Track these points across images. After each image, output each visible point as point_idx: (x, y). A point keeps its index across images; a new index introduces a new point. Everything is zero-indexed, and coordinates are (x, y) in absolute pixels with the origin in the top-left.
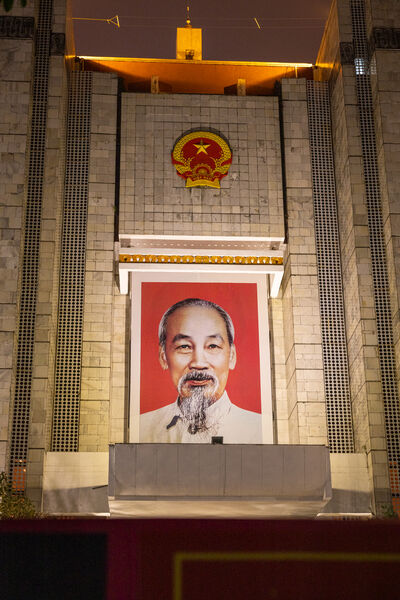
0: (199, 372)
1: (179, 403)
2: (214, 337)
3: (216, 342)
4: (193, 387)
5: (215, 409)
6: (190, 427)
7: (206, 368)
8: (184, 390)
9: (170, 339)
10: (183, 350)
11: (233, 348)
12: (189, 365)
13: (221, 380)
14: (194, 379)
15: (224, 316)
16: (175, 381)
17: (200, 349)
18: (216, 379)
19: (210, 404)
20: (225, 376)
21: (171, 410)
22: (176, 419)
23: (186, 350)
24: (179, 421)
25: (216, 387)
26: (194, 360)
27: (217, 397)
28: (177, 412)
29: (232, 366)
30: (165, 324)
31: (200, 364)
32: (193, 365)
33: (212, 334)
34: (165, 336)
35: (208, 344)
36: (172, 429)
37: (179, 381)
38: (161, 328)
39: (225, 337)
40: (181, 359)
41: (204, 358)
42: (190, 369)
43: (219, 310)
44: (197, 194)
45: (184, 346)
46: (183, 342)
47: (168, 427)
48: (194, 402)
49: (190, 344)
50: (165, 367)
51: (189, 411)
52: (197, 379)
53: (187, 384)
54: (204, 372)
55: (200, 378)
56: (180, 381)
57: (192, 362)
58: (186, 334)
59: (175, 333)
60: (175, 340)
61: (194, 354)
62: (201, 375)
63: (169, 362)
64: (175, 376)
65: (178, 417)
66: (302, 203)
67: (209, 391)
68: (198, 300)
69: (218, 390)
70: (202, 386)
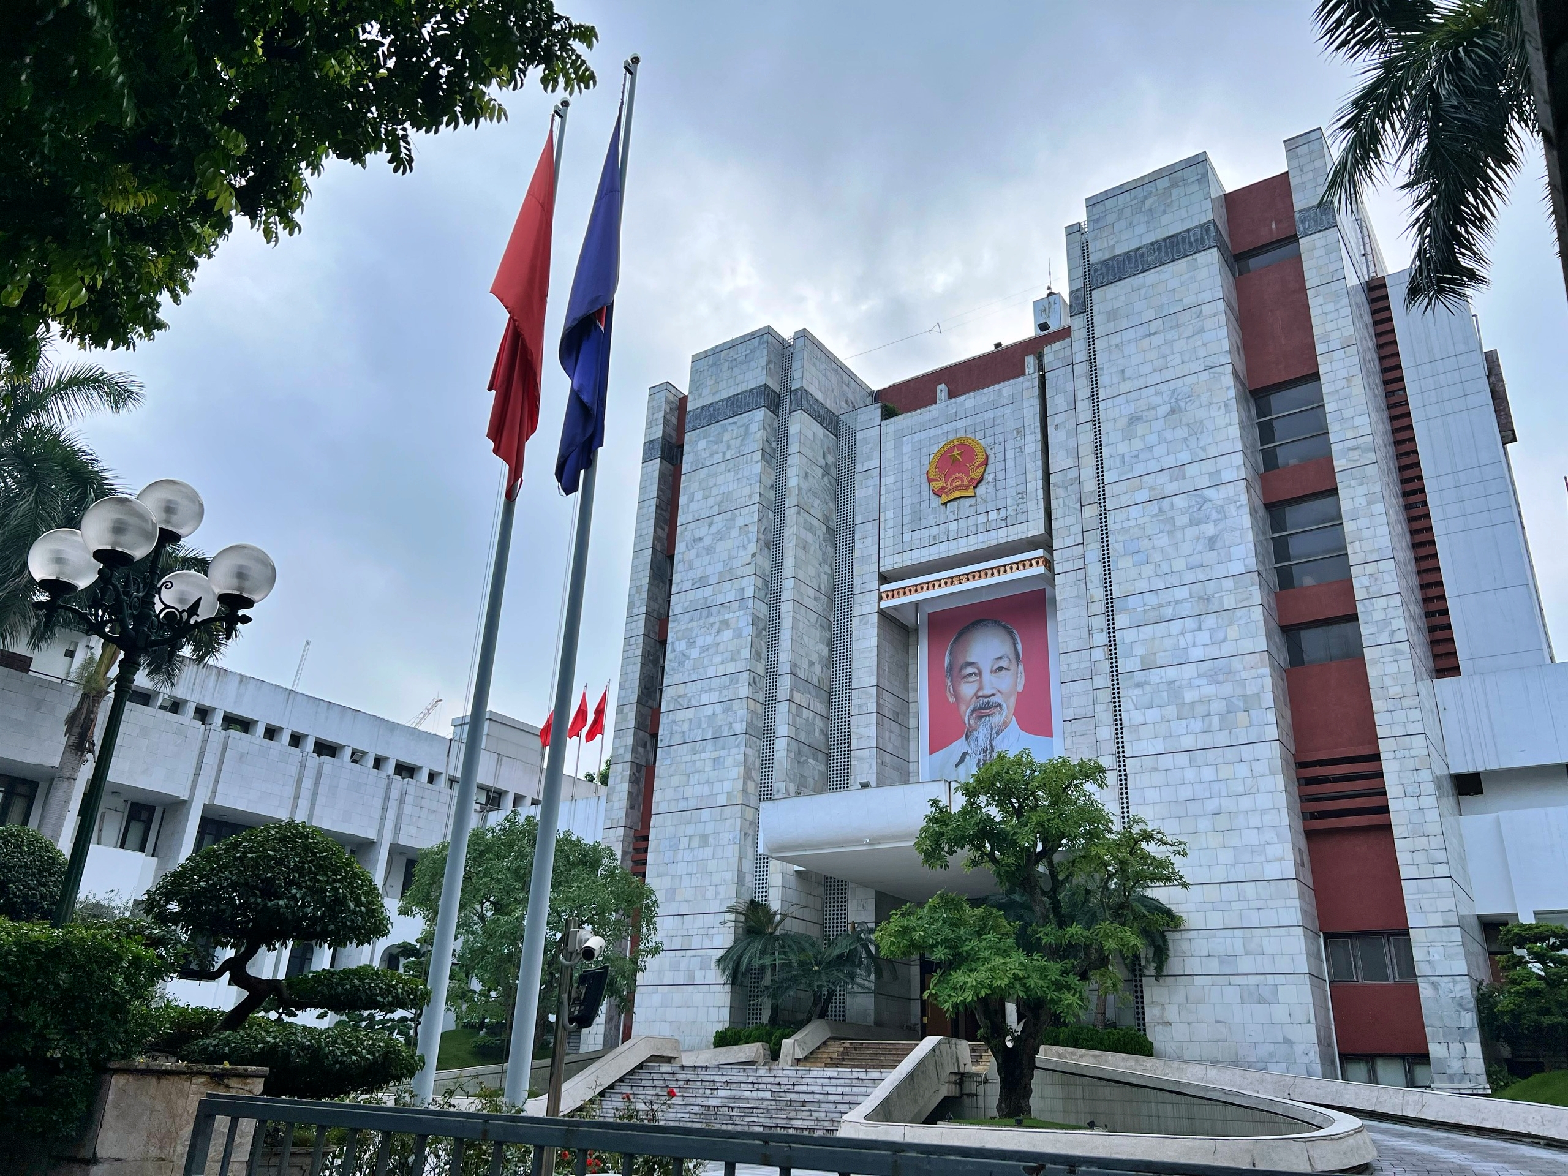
0: (986, 700)
1: (967, 738)
2: (1001, 658)
3: (1003, 663)
4: (981, 717)
5: (1003, 739)
6: (979, 762)
7: (993, 695)
8: (972, 722)
9: (956, 670)
10: (970, 679)
11: (1021, 667)
12: (976, 694)
13: (1009, 704)
14: (981, 708)
15: (1011, 634)
16: (962, 714)
17: (987, 676)
18: (1004, 705)
19: (998, 734)
20: (1013, 701)
21: (959, 746)
22: (964, 755)
23: (973, 678)
24: (968, 757)
25: (1004, 715)
26: (980, 688)
27: (1006, 724)
28: (966, 749)
29: (1020, 688)
30: (951, 654)
31: (987, 691)
32: (980, 694)
33: (999, 656)
34: (951, 667)
35: (994, 668)
36: (961, 766)
37: (966, 712)
38: (947, 659)
39: (1012, 656)
40: (968, 689)
41: (991, 683)
42: (977, 698)
43: (1005, 627)
44: (952, 510)
45: (970, 675)
46: (969, 670)
47: (957, 766)
48: (981, 735)
49: (976, 671)
50: (952, 700)
51: (977, 745)
52: (984, 708)
53: (974, 715)
54: (991, 700)
55: (988, 706)
56: (968, 713)
57: (978, 690)
58: (971, 660)
59: (961, 661)
60: (961, 669)
61: (981, 682)
62: (988, 703)
63: (956, 694)
64: (963, 708)
65: (967, 753)
66: (1066, 488)
67: (997, 719)
68: (984, 620)
69: (1006, 717)
70: (989, 716)
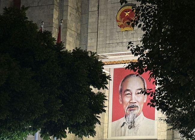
2: (139, 89)
5: (138, 119)
16: (124, 108)
19: (136, 117)
23: (129, 96)
27: (139, 114)
29: (145, 101)
30: (121, 85)
32: (131, 102)
39: (143, 89)
44: (125, 34)
51: (129, 120)
53: (128, 109)
55: (133, 107)
58: (128, 89)
60: (125, 92)
65: (125, 123)
68: (134, 74)
69: (139, 111)
70: (133, 110)
